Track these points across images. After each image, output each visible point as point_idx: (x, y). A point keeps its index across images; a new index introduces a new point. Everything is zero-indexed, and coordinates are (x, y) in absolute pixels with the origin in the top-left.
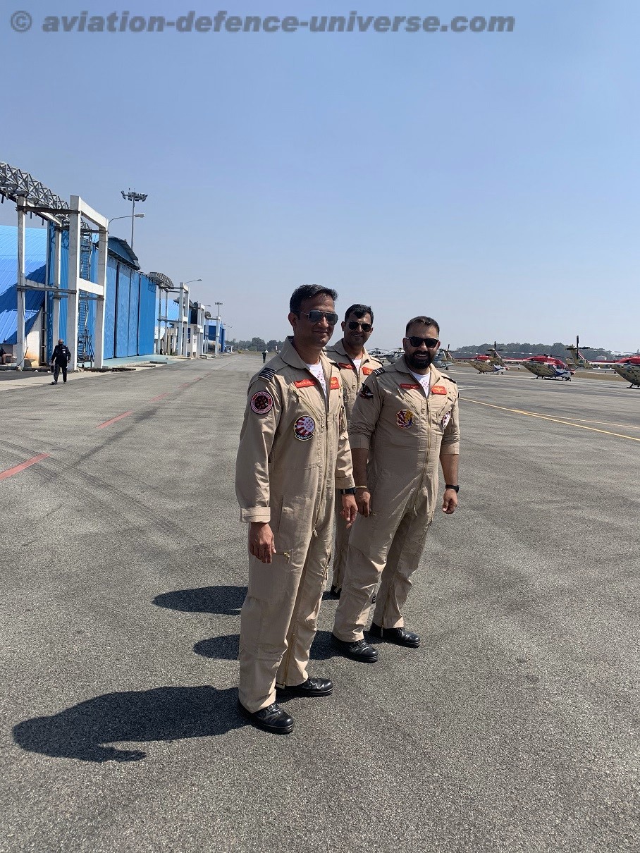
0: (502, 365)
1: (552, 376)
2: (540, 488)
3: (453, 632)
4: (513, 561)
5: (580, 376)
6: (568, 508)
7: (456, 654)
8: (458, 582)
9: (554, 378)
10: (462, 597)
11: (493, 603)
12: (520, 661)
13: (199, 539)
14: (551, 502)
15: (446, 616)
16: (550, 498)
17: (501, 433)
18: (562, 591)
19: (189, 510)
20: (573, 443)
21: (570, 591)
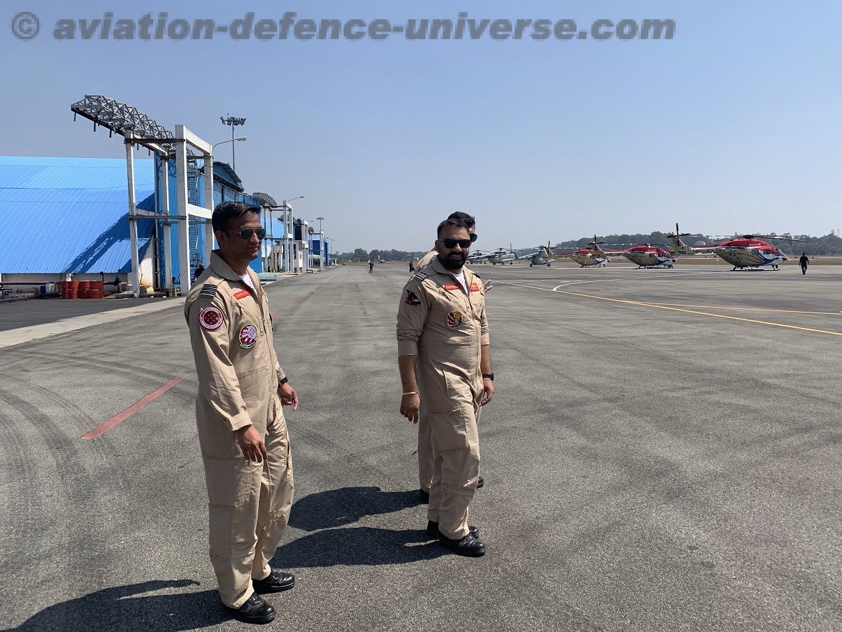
0: (604, 257)
1: (654, 265)
2: (669, 376)
3: (618, 523)
4: (660, 449)
5: (681, 262)
6: (702, 393)
7: (626, 545)
8: (610, 474)
9: (656, 266)
10: (617, 489)
11: (650, 492)
12: (691, 548)
13: (348, 449)
14: (683, 388)
15: (607, 509)
16: (681, 385)
17: (617, 324)
18: (715, 476)
19: (331, 421)
20: (690, 329)
21: (723, 475)
